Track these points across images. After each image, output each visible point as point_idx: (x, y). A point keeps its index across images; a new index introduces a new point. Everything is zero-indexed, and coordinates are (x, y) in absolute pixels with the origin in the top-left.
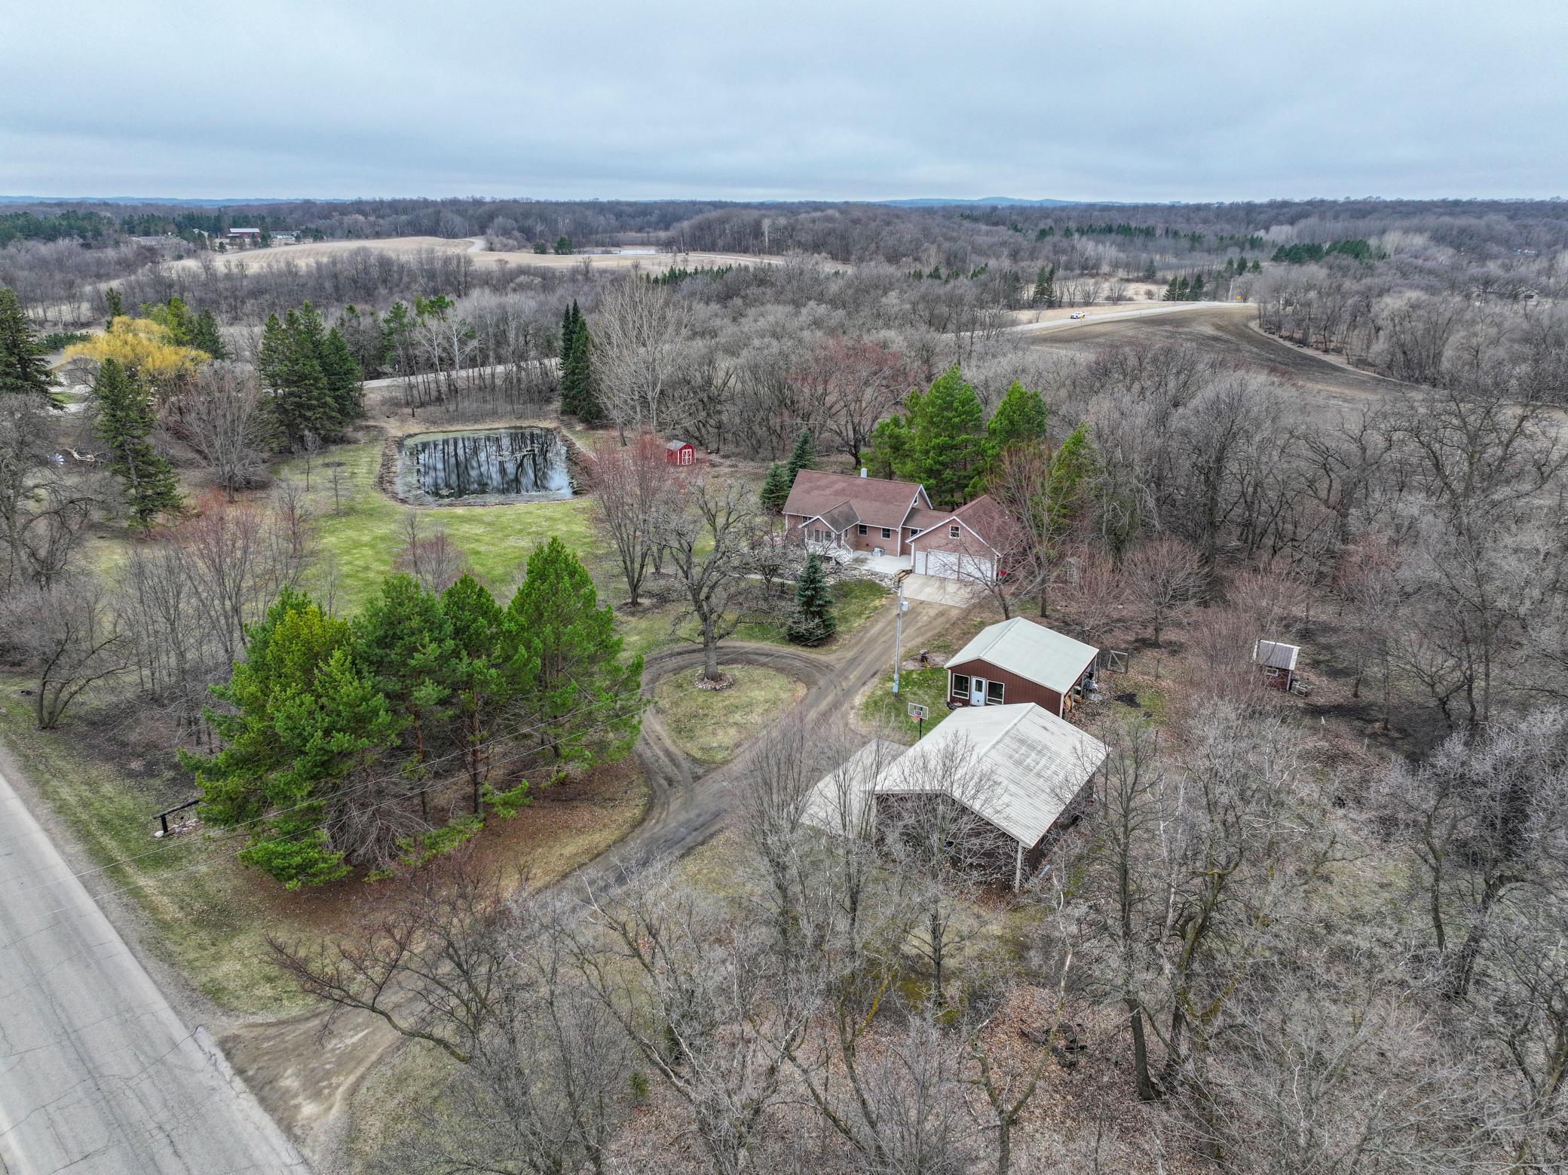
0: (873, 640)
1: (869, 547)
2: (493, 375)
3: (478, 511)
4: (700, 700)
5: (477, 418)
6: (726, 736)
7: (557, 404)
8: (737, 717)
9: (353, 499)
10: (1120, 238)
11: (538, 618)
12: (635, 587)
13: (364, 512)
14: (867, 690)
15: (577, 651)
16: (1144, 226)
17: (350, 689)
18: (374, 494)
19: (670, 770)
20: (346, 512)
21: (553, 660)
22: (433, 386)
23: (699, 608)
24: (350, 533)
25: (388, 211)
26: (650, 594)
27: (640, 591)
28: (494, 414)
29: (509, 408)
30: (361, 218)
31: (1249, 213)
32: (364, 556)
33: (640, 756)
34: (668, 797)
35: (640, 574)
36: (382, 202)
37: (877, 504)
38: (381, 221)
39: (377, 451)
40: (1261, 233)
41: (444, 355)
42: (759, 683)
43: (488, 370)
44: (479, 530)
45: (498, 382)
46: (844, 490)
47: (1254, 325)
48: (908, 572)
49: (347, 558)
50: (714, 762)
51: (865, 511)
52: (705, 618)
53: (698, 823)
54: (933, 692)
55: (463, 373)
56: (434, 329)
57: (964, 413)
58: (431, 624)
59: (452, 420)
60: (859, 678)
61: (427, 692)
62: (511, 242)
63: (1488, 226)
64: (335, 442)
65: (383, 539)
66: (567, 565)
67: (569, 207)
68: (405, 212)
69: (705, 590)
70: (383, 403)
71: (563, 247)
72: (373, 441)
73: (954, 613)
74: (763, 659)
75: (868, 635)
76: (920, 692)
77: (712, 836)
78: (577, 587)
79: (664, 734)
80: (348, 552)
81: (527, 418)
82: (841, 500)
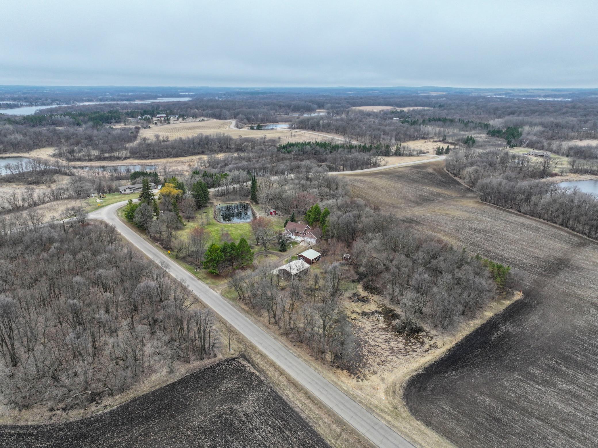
1: (298, 236)
2: (236, 187)
4: (264, 259)
5: (232, 200)
7: (250, 197)
8: (267, 261)
9: (210, 221)
11: (240, 247)
13: (212, 224)
15: (245, 251)
17: (220, 254)
18: (213, 220)
20: (209, 224)
21: (242, 252)
24: (211, 229)
27: (258, 242)
28: (236, 199)
29: (240, 197)
35: (258, 239)
39: (213, 209)
42: (273, 257)
44: (233, 229)
45: (237, 189)
46: (295, 225)
47: (445, 169)
48: (303, 241)
51: (300, 230)
52: (265, 247)
55: (230, 187)
56: (224, 181)
58: (229, 247)
59: (227, 201)
61: (228, 255)
64: (204, 207)
65: (216, 230)
69: (265, 243)
70: (213, 195)
72: (212, 206)
74: (274, 254)
75: (292, 251)
79: (257, 263)
81: (243, 200)
82: (294, 227)
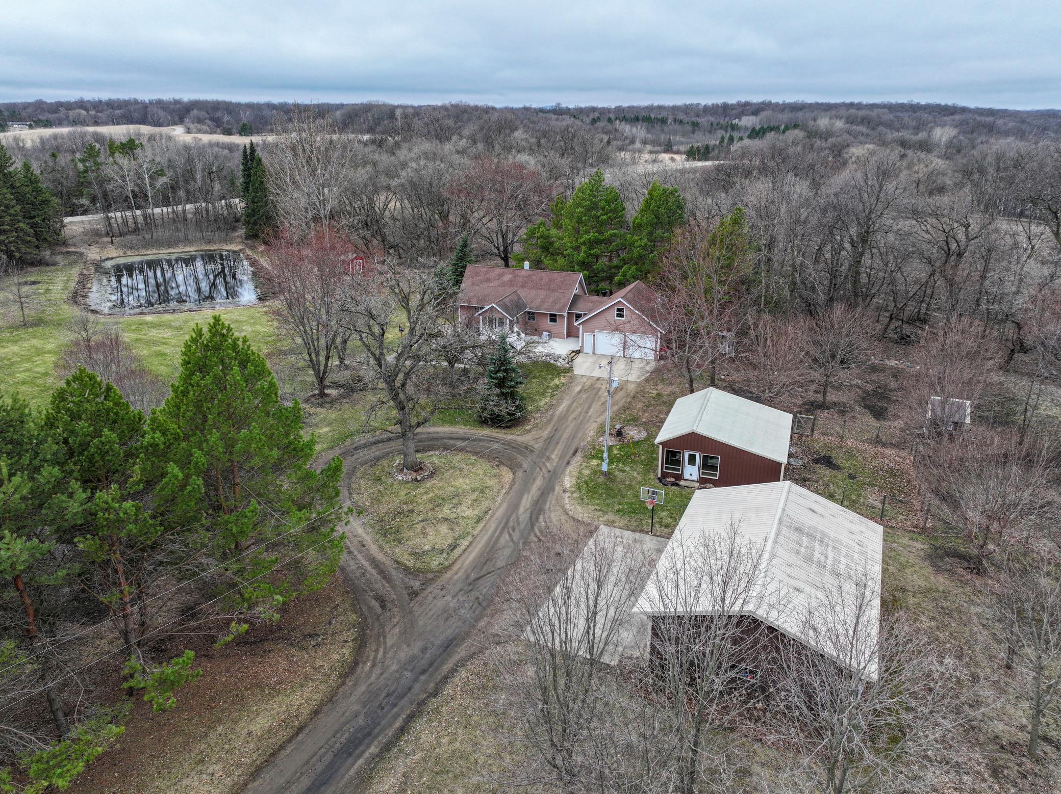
0: (564, 417)
1: (537, 332)
2: (184, 211)
3: (167, 317)
4: (403, 493)
5: (171, 243)
6: (440, 536)
7: (241, 231)
8: (446, 511)
9: (43, 312)
10: (645, 124)
11: (199, 422)
12: (321, 379)
13: (52, 322)
14: (572, 469)
15: (257, 461)
16: (660, 117)
18: (66, 307)
19: (380, 585)
20: (33, 323)
22: (131, 220)
23: (395, 397)
24: (34, 342)
25: (105, 107)
26: (337, 385)
27: (326, 382)
28: (186, 240)
29: (198, 235)
30: (83, 112)
31: (725, 109)
32: (45, 363)
33: (343, 569)
34: (382, 626)
35: (326, 366)
36: (100, 102)
37: (542, 293)
38: (100, 115)
39: (75, 272)
40: (737, 121)
41: (136, 189)
42: (461, 470)
43: (180, 207)
44: (166, 334)
45: (190, 216)
46: (510, 281)
48: (578, 352)
49: (27, 365)
50: (430, 571)
51: (533, 299)
52: (402, 408)
53: (424, 662)
54: (640, 468)
55: (157, 210)
56: (125, 167)
57: (611, 211)
59: (148, 245)
60: (561, 457)
62: (205, 128)
63: (878, 115)
64: (32, 264)
66: (237, 353)
67: (250, 106)
68: (119, 107)
69: (401, 376)
70: (85, 233)
71: (245, 130)
72: (72, 264)
73: (631, 387)
74: (460, 444)
75: (558, 413)
76: (627, 469)
77: (445, 679)
78: (250, 380)
79: (368, 539)
80: (29, 360)
81: (215, 243)
82: (509, 290)
